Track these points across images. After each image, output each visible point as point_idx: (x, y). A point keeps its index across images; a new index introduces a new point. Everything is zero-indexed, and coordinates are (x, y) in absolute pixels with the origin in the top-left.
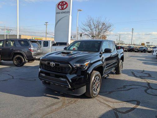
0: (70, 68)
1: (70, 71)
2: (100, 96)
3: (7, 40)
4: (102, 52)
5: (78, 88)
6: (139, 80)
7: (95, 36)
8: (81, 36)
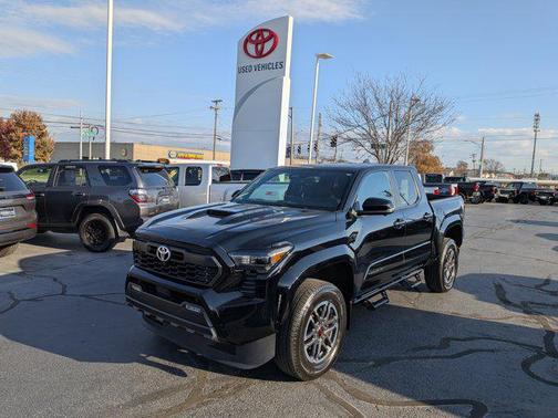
0: (217, 267)
1: (215, 279)
2: (338, 374)
3: (63, 165)
4: (354, 213)
5: (251, 341)
6: (516, 318)
7: (383, 147)
8: (334, 144)
